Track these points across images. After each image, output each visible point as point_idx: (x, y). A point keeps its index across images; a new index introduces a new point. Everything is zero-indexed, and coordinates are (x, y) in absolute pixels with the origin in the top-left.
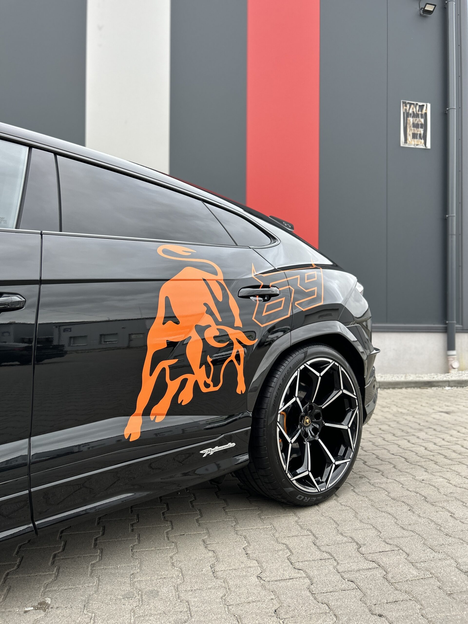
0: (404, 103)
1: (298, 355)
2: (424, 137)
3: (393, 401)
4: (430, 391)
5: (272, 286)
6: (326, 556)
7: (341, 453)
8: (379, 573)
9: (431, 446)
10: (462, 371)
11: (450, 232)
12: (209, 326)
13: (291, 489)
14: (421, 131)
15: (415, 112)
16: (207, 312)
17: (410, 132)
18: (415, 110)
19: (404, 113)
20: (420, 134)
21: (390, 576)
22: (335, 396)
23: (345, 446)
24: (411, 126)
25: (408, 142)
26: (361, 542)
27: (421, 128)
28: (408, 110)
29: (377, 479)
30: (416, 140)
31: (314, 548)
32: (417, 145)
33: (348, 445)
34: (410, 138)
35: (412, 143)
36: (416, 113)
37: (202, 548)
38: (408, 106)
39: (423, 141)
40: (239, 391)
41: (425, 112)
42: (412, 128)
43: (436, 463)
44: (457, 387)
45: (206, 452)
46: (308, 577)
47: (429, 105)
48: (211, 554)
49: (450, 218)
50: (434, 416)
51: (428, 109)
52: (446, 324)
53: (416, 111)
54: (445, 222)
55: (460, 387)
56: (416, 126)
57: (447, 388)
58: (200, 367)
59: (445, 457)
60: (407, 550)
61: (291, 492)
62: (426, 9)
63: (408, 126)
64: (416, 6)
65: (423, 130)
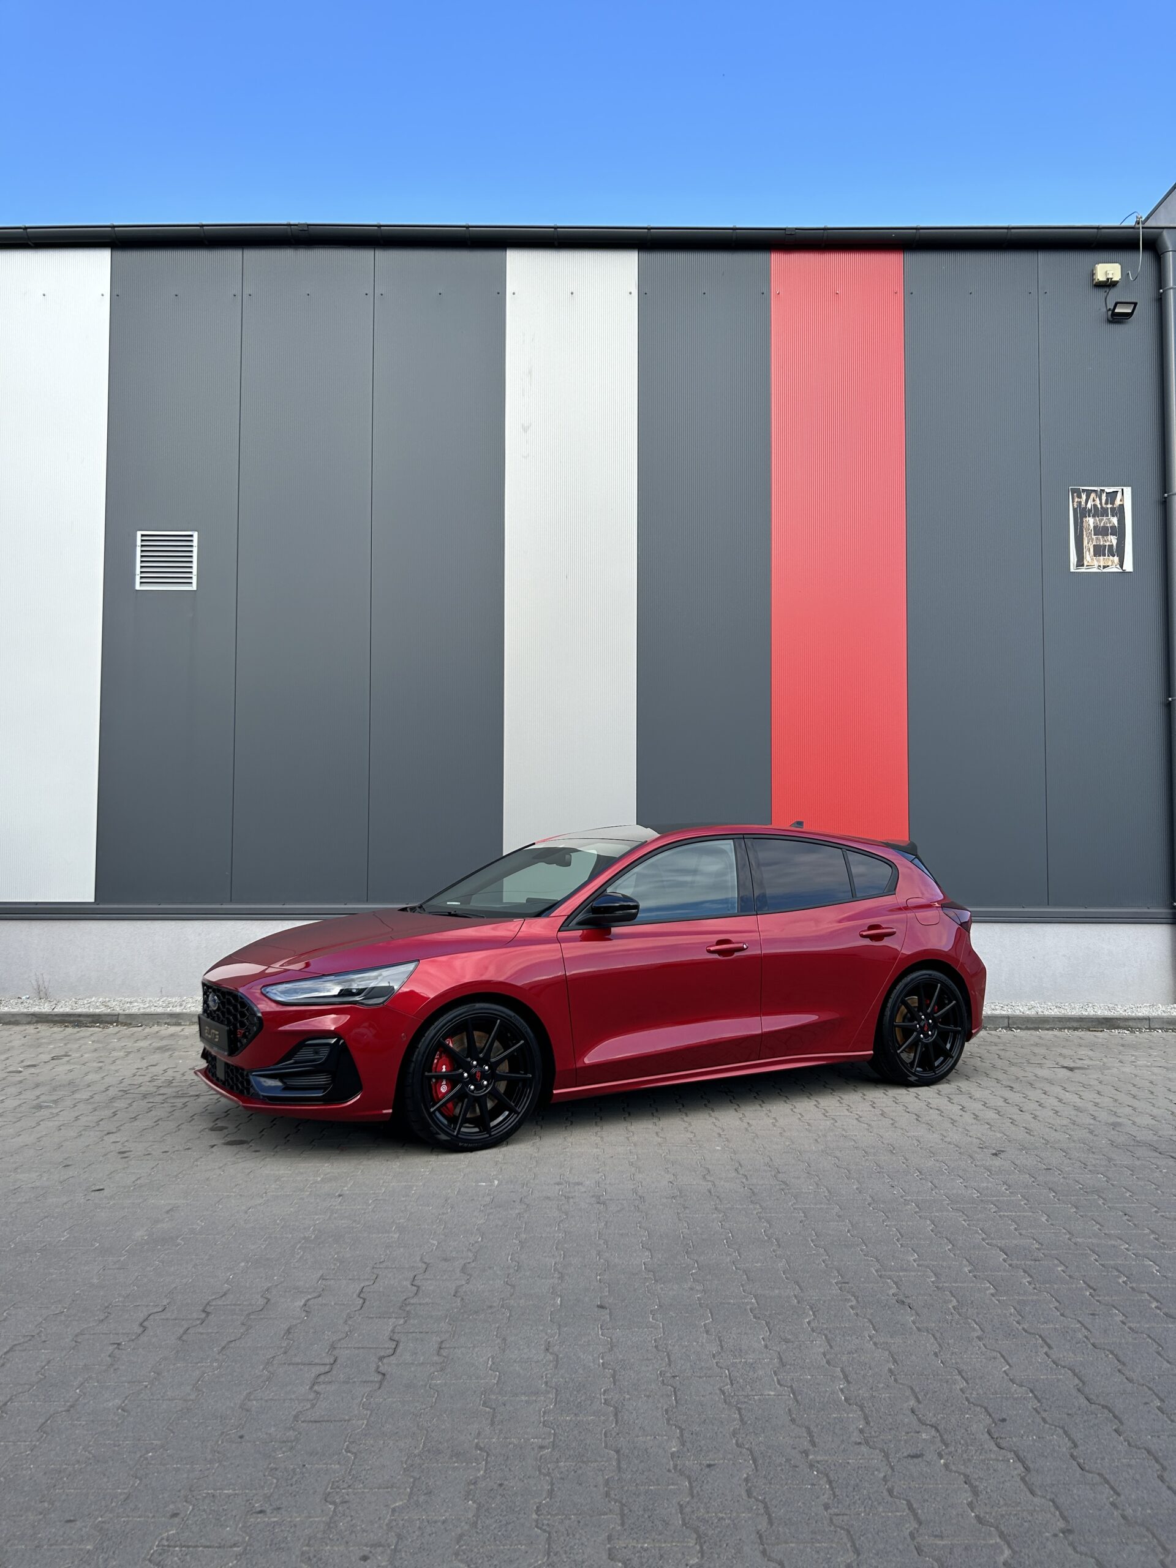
0: (1074, 491)
2: (1120, 552)
14: (1113, 539)
15: (1099, 506)
17: (1088, 545)
18: (1098, 502)
19: (1075, 510)
20: (1111, 546)
24: (1090, 533)
25: (1086, 563)
27: (1113, 534)
28: (1083, 503)
30: (1102, 558)
32: (1104, 567)
34: (1088, 557)
35: (1093, 564)
36: (1102, 507)
38: (1084, 496)
39: (1116, 559)
41: (1121, 503)
42: (1094, 537)
47: (1128, 491)
51: (1126, 497)
52: (1174, 908)
53: (1101, 504)
54: (1168, 709)
56: (1100, 531)
62: (1116, 311)
63: (1084, 533)
64: (1100, 304)
65: (1117, 539)
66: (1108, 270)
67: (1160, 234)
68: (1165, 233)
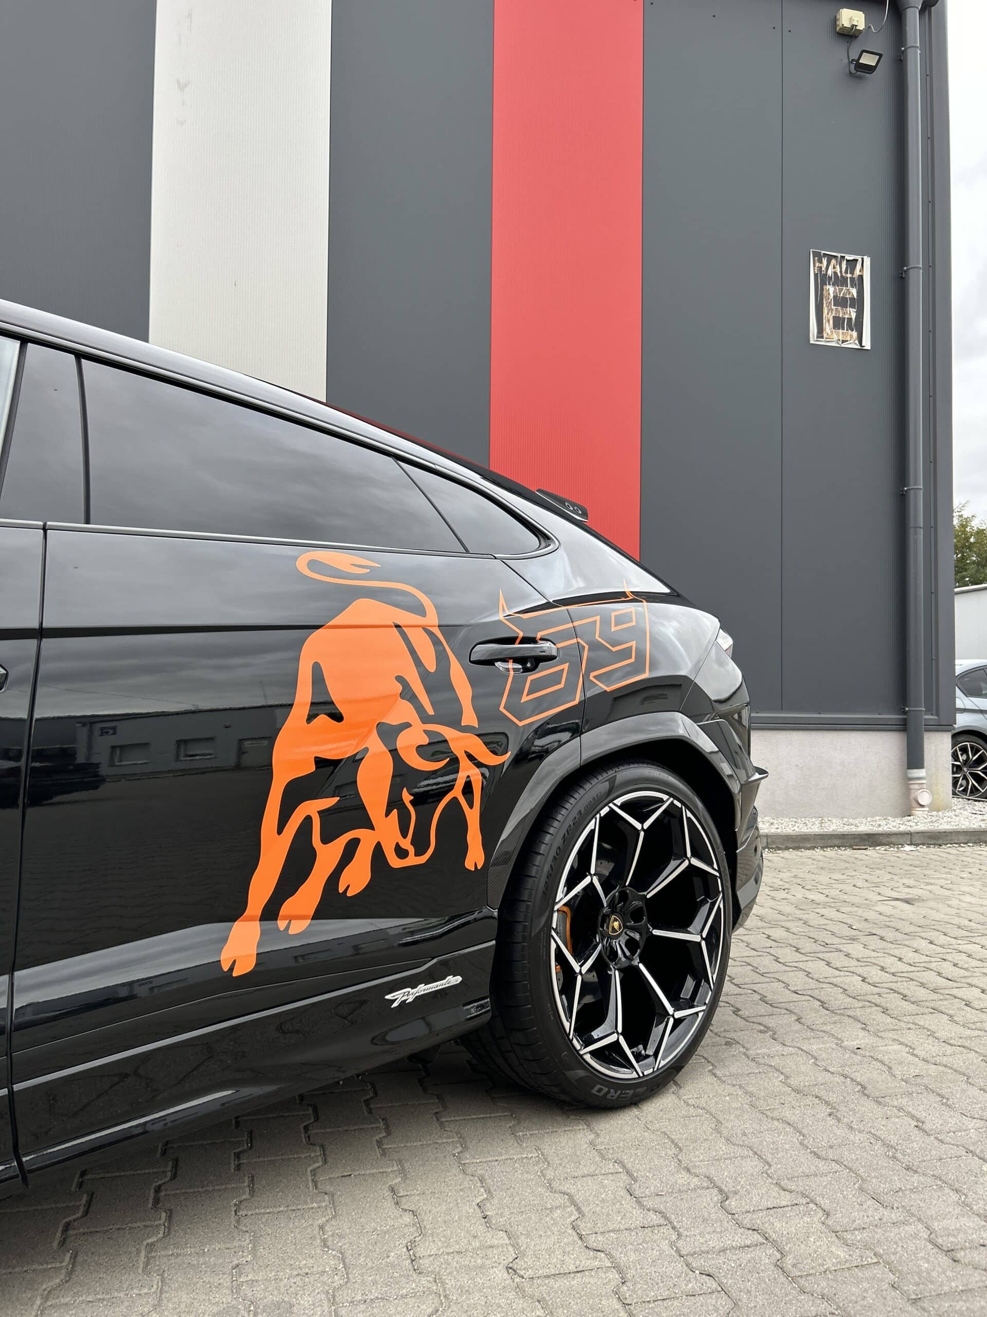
0: (816, 254)
1: (597, 786)
2: (858, 326)
3: (795, 876)
4: (873, 854)
5: (541, 639)
6: (655, 1219)
7: (686, 993)
8: (767, 1256)
9: (874, 974)
10: (938, 811)
11: (912, 523)
12: (407, 725)
13: (581, 1073)
14: (852, 313)
15: (839, 274)
16: (402, 695)
17: (828, 317)
18: (838, 269)
19: (816, 275)
20: (850, 319)
21: (789, 1261)
22: (673, 871)
23: (695, 977)
24: (830, 303)
25: (825, 335)
26: (728, 1187)
27: (852, 306)
29: (763, 1047)
30: (841, 331)
31: (628, 1203)
32: (843, 342)
33: (701, 976)
34: (828, 327)
35: (834, 337)
36: (842, 276)
37: (389, 1204)
38: (825, 261)
39: (855, 334)
40: (469, 864)
41: (860, 273)
42: (834, 308)
43: (885, 1011)
44: (929, 845)
45: (399, 997)
46: (617, 1267)
47: (867, 260)
48: (407, 1218)
49: (912, 492)
50: (881, 908)
51: (866, 268)
52: (905, 713)
53: (841, 272)
54: (902, 500)
55: (935, 844)
56: (841, 302)
57: (908, 848)
58: (388, 814)
59: (904, 997)
60: (825, 1203)
61: (581, 1080)
62: (862, 61)
63: (824, 302)
64: (839, 56)
65: (856, 312)
66: (852, 17)
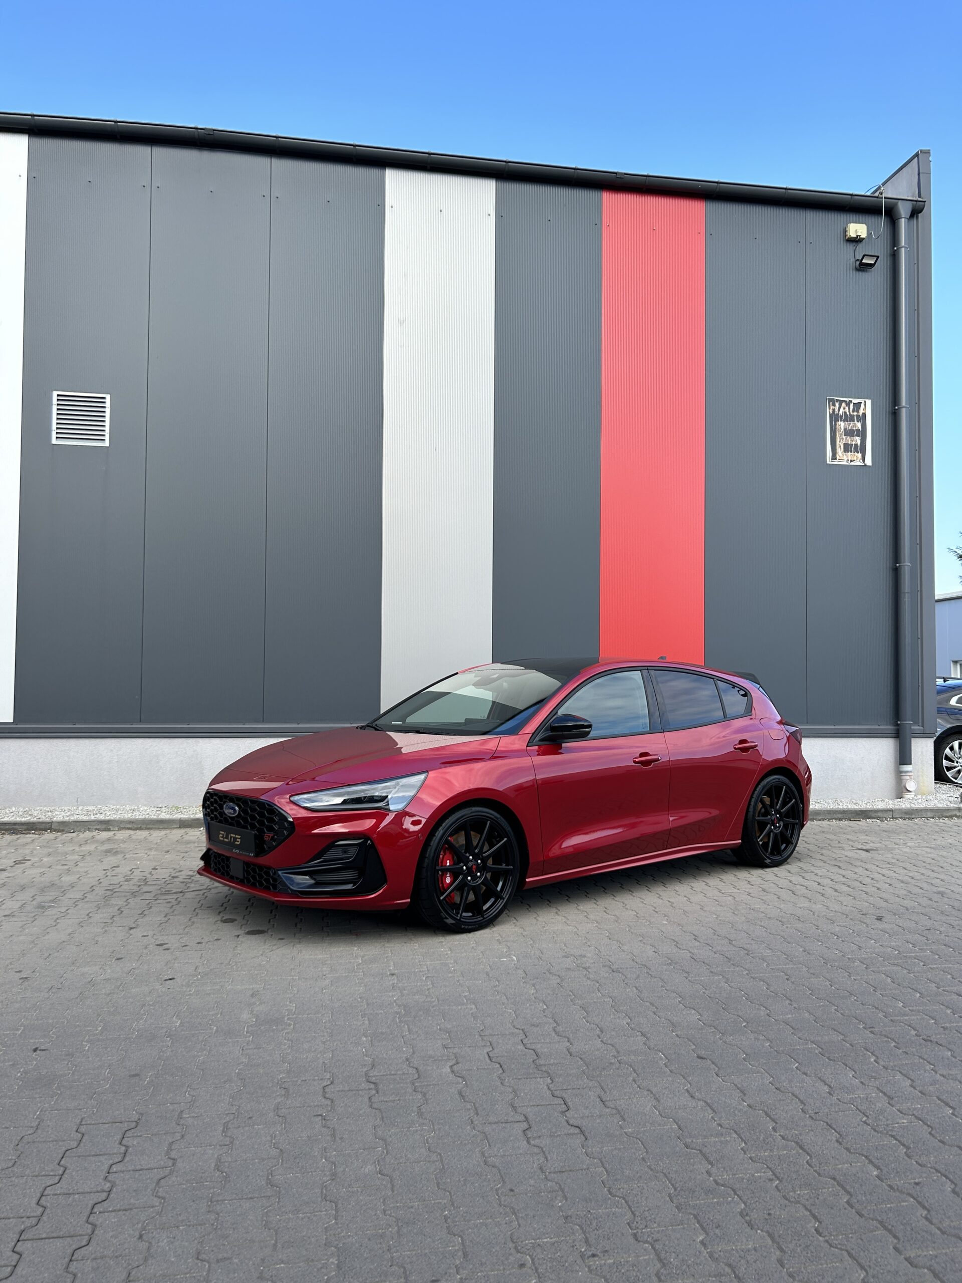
0: (830, 400)
2: (862, 449)
4: (861, 823)
10: (922, 795)
11: (901, 590)
14: (858, 440)
15: (848, 413)
17: (840, 443)
18: (847, 410)
19: (831, 415)
20: (856, 445)
24: (841, 434)
25: (838, 457)
27: (858, 435)
28: (836, 410)
30: (849, 454)
32: (851, 461)
34: (840, 452)
35: (844, 458)
36: (850, 414)
38: (837, 405)
39: (860, 455)
41: (864, 412)
42: (844, 437)
47: (869, 402)
49: (902, 568)
51: (867, 408)
52: (898, 725)
53: (849, 411)
54: (896, 572)
55: (911, 818)
56: (849, 433)
57: (888, 820)
62: (863, 261)
63: (837, 434)
64: (849, 255)
65: (861, 439)
66: (857, 229)
67: (896, 204)
68: (900, 203)
